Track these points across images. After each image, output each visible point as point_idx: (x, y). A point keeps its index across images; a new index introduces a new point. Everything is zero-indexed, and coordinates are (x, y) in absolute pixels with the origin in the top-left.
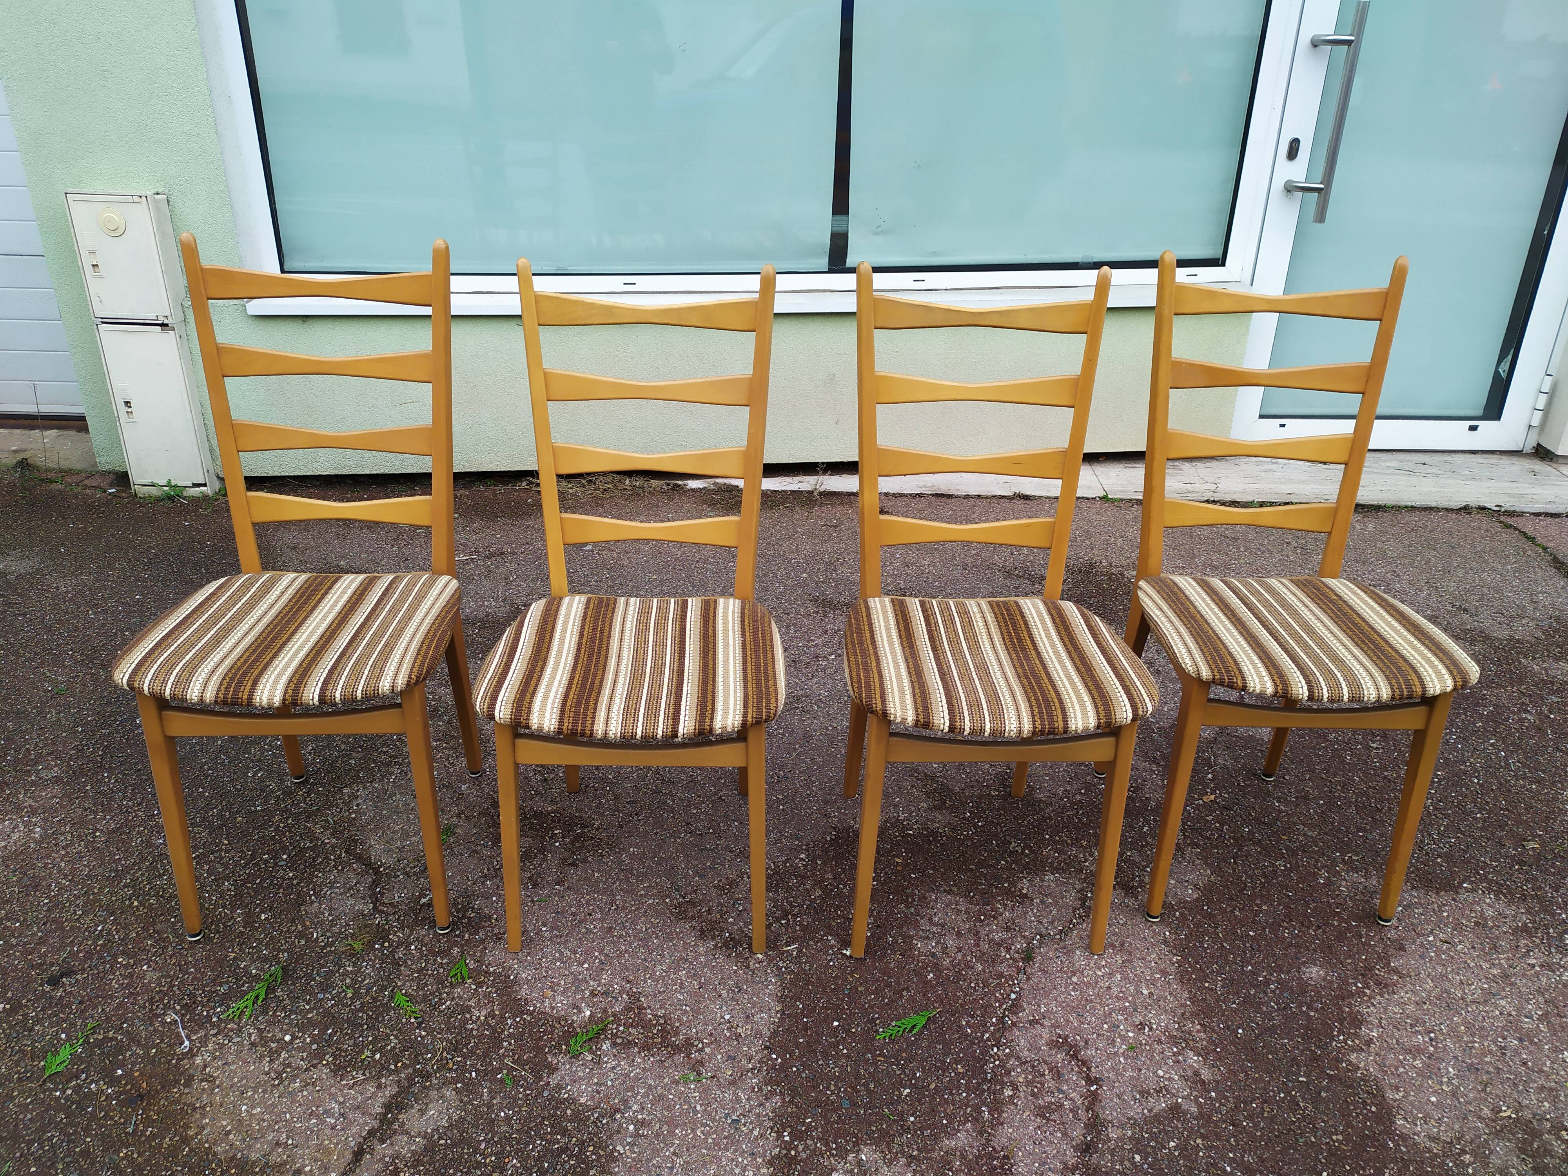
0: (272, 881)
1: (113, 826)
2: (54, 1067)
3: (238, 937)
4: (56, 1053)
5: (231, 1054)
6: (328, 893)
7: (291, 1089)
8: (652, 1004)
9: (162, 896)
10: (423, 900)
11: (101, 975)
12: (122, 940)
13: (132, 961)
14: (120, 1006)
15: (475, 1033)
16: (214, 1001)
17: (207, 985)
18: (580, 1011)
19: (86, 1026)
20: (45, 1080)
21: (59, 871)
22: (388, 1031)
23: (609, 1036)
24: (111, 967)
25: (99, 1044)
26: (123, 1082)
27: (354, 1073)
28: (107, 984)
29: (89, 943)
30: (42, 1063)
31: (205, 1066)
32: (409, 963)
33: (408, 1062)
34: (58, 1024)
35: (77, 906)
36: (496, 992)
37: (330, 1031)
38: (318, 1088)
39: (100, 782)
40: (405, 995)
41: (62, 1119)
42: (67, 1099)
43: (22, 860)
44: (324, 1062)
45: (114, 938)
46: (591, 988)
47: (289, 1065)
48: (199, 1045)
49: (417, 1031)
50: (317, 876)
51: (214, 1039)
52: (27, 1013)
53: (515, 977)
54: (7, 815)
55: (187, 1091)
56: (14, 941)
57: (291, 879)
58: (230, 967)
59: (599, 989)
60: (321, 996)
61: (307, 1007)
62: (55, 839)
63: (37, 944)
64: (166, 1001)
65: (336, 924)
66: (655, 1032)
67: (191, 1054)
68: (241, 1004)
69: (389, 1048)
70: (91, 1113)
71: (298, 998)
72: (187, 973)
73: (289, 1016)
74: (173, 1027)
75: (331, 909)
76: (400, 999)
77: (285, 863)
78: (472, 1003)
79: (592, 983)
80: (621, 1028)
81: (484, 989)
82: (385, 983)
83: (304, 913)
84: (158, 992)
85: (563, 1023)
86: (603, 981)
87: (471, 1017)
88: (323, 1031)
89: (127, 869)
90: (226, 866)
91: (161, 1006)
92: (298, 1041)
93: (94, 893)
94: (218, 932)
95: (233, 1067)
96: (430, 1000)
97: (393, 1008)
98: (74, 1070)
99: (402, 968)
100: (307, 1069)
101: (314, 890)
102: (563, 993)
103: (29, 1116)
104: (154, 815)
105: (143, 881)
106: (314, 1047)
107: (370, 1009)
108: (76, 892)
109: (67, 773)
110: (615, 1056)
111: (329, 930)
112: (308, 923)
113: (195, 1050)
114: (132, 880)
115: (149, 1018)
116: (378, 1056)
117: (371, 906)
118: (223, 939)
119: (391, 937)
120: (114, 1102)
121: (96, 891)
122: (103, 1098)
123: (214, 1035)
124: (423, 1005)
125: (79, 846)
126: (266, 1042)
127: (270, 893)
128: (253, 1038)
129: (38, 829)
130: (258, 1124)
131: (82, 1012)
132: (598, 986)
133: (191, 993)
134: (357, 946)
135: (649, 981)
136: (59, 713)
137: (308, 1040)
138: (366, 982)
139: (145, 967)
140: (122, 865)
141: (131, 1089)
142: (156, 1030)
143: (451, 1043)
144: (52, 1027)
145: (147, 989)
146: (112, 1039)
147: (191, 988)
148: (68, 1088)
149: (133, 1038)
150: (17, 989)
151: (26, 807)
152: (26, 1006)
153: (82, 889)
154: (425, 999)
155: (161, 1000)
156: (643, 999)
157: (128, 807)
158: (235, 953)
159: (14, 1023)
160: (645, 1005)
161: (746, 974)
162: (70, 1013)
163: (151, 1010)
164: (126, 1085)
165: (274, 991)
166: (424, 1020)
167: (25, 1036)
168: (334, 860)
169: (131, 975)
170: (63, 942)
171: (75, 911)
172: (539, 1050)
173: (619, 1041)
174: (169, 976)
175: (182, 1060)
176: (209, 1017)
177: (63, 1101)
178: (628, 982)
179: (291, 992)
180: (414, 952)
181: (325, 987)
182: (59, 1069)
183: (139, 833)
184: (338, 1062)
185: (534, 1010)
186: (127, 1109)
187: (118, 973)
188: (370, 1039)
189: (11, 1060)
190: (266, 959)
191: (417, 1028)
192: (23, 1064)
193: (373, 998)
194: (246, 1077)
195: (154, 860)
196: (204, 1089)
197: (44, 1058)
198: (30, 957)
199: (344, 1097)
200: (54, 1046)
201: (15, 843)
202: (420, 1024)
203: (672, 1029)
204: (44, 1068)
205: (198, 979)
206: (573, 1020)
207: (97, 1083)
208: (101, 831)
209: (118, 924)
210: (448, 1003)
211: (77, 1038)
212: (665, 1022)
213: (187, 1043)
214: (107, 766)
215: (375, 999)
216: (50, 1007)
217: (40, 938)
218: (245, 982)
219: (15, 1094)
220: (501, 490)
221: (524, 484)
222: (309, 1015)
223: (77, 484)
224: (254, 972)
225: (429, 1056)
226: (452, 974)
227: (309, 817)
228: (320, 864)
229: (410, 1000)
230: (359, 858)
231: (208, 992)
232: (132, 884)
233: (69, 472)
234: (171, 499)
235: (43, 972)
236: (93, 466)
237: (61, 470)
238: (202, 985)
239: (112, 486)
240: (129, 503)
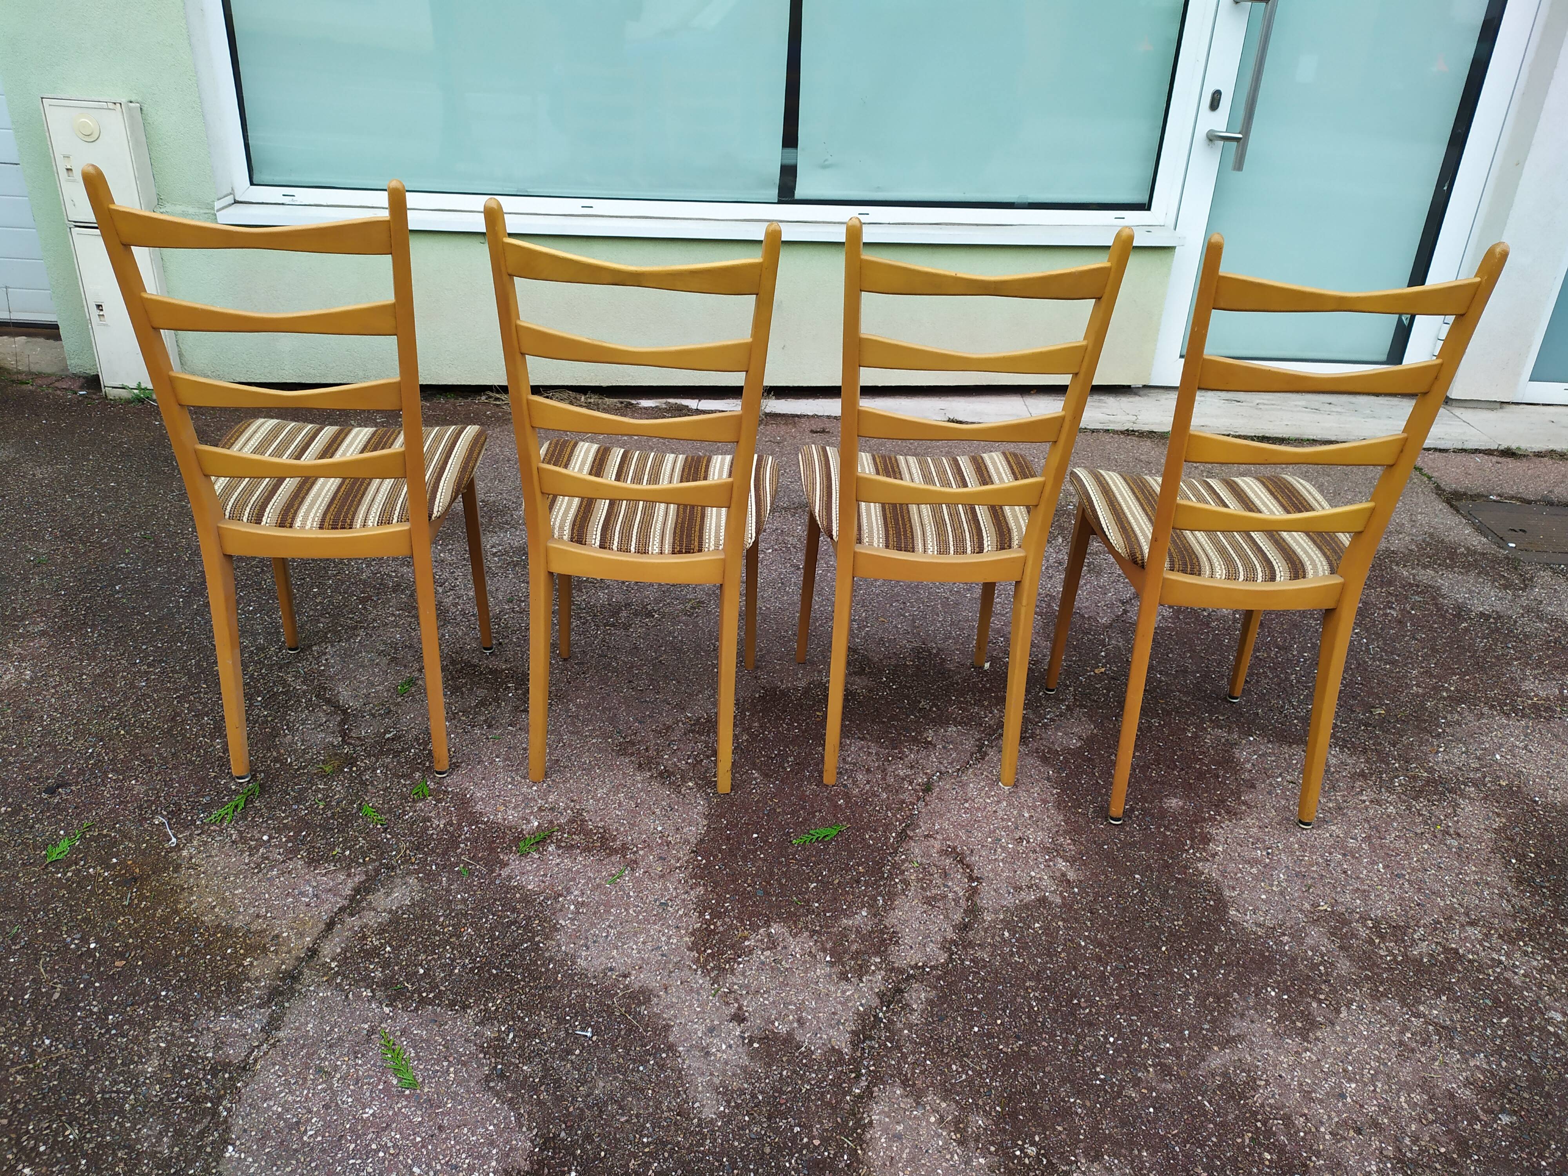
1: (98, 671)
2: (54, 856)
3: (218, 760)
4: (56, 845)
5: (214, 849)
6: (301, 728)
7: (269, 876)
9: (146, 727)
10: (388, 736)
11: (94, 787)
12: (111, 761)
13: (121, 777)
14: (112, 811)
15: (435, 837)
16: (197, 809)
17: (190, 797)
18: (529, 823)
19: (82, 825)
20: (47, 865)
21: (51, 706)
22: (357, 834)
23: (554, 841)
24: (103, 781)
25: (95, 839)
26: (118, 868)
27: (327, 865)
28: (99, 794)
29: (82, 762)
30: (44, 853)
31: (191, 858)
32: (376, 783)
33: (375, 857)
34: (57, 823)
35: (68, 733)
36: (454, 807)
37: (304, 833)
38: (293, 875)
39: (84, 636)
40: (372, 807)
41: (64, 894)
42: (68, 879)
43: (15, 696)
44: (299, 856)
45: (104, 759)
46: (539, 805)
47: (267, 858)
48: (184, 841)
49: (383, 835)
50: (290, 715)
51: (198, 837)
52: (27, 815)
53: (471, 796)
55: (175, 876)
56: (10, 758)
57: (262, 716)
58: (211, 783)
59: (546, 806)
60: (295, 807)
61: (283, 815)
62: (44, 680)
63: (33, 762)
64: (153, 808)
65: (306, 753)
66: (595, 838)
67: (177, 849)
68: (222, 811)
69: (357, 846)
70: (90, 890)
71: (274, 808)
72: (173, 788)
73: (266, 821)
74: (161, 827)
75: (303, 741)
76: (368, 810)
77: (259, 704)
78: (432, 814)
79: (539, 801)
80: (565, 835)
81: (443, 804)
82: (354, 798)
83: (276, 743)
84: (146, 801)
85: (513, 831)
86: (550, 800)
87: (431, 825)
88: (298, 832)
89: (115, 705)
90: (203, 705)
91: (149, 812)
92: (275, 840)
93: (81, 723)
94: (199, 756)
95: (217, 859)
96: (392, 812)
97: (361, 817)
98: (73, 858)
99: (370, 787)
100: (284, 861)
101: (287, 725)
102: (514, 808)
103: (34, 892)
104: (135, 663)
105: (126, 715)
106: (290, 845)
107: (340, 817)
108: (67, 723)
109: (53, 627)
110: (559, 855)
111: (302, 757)
112: (280, 751)
113: (181, 845)
114: (118, 714)
115: (139, 820)
116: (347, 853)
117: (340, 739)
118: (204, 762)
119: (358, 763)
120: (111, 883)
121: (83, 721)
122: (101, 880)
123: (199, 835)
124: (388, 815)
125: (68, 686)
126: (245, 841)
128: (234, 838)
129: (29, 672)
130: (240, 901)
131: (78, 814)
132: (545, 803)
133: (176, 802)
134: (328, 769)
135: (590, 801)
136: (42, 579)
137: (284, 839)
138: (336, 797)
139: (133, 782)
140: (106, 702)
141: (125, 874)
142: (145, 830)
143: (414, 844)
144: (51, 826)
145: (136, 798)
146: (106, 836)
147: (176, 799)
148: (68, 872)
149: (126, 836)
150: (17, 795)
151: (15, 654)
152: (27, 809)
153: (72, 720)
154: (389, 810)
155: (150, 807)
156: (585, 814)
157: (111, 656)
158: (216, 772)
159: (17, 821)
160: (586, 818)
162: (67, 815)
163: (140, 815)
164: (120, 870)
165: (252, 802)
166: (389, 826)
167: (26, 831)
168: (305, 702)
169: (120, 788)
170: (57, 761)
171: (67, 738)
172: (492, 850)
173: (563, 844)
174: (156, 789)
175: (170, 852)
176: (193, 822)
177: (64, 881)
178: (572, 801)
179: (268, 804)
180: (379, 775)
181: (300, 800)
182: (59, 858)
183: (123, 677)
184: (312, 856)
185: (488, 821)
186: (123, 887)
187: (109, 786)
188: (341, 839)
189: (18, 850)
191: (383, 832)
192: (26, 853)
193: (342, 809)
194: (228, 867)
195: (136, 699)
196: (190, 875)
197: (45, 849)
198: (27, 771)
199: (318, 882)
200: (54, 840)
201: (7, 682)
202: (385, 830)
203: (609, 836)
204: (45, 856)
205: (183, 792)
206: (522, 829)
207: (94, 868)
208: (87, 675)
209: (107, 748)
210: (411, 814)
211: (74, 835)
212: (604, 831)
213: (174, 840)
215: (345, 810)
216: (48, 810)
217: (36, 757)
218: (226, 796)
219: (21, 875)
220: (461, 402)
221: (483, 398)
222: (285, 821)
223: (48, 386)
224: (233, 787)
225: (394, 853)
226: (414, 792)
227: (281, 668)
228: (292, 705)
229: (377, 811)
230: (328, 702)
231: (192, 802)
232: (119, 717)
233: (39, 375)
234: (141, 400)
235: (40, 783)
236: (63, 370)
237: (30, 373)
238: (186, 796)
239: (82, 389)
240: (99, 404)
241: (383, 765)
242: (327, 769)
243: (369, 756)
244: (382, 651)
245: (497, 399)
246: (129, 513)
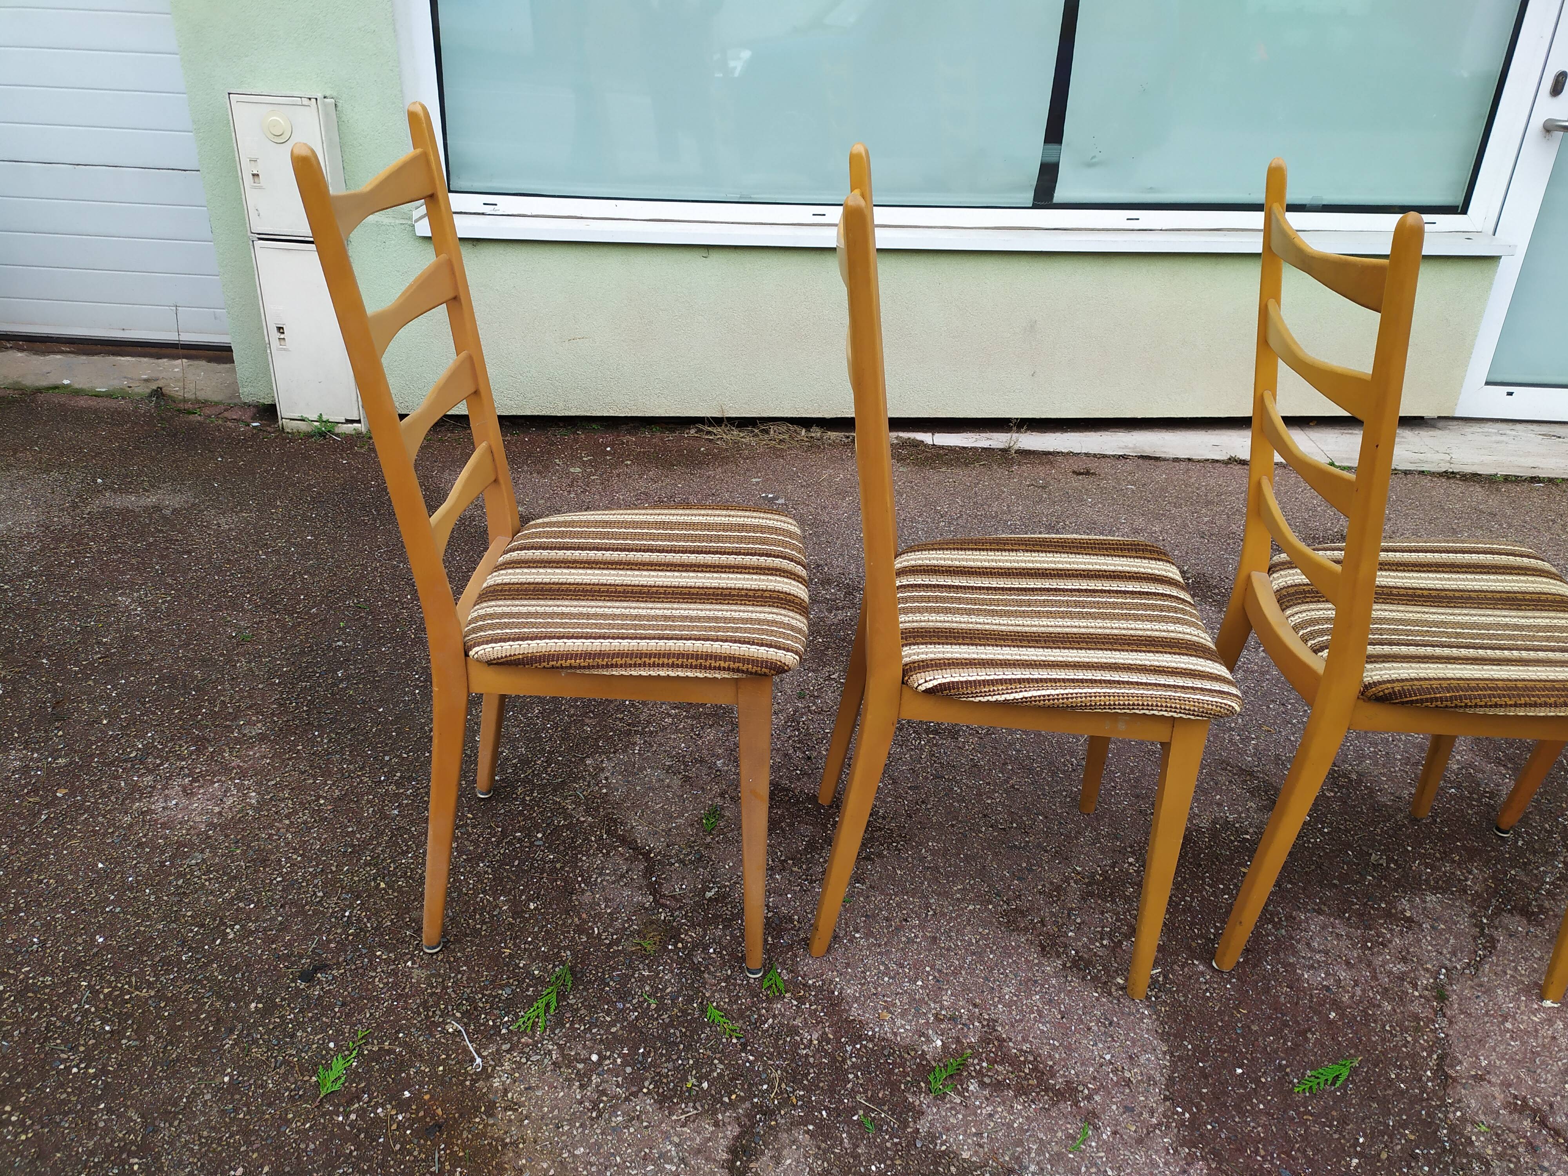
0: (532, 864)
1: (337, 793)
2: (329, 1084)
3: (509, 929)
4: (328, 1067)
5: (533, 1076)
6: (599, 880)
7: (613, 1124)
8: (1012, 1035)
9: (410, 878)
10: (709, 895)
11: (360, 971)
12: (376, 929)
13: (392, 956)
14: (390, 1010)
15: (811, 1060)
16: (498, 1008)
17: (485, 988)
18: (929, 1041)
19: (356, 1033)
20: (321, 1100)
21: (287, 844)
22: (709, 1053)
23: (973, 1074)
24: (370, 961)
25: (376, 1057)
26: (414, 1107)
27: (683, 1106)
28: (369, 983)
29: (339, 931)
30: (314, 1079)
31: (506, 1091)
32: (712, 969)
33: (742, 1094)
34: (323, 1030)
35: (316, 886)
36: (822, 1010)
37: (642, 1050)
38: (645, 1124)
39: (312, 741)
40: (717, 1008)
41: (351, 1151)
42: (352, 1125)
43: (243, 829)
44: (645, 1090)
45: (366, 927)
46: (934, 1011)
47: (603, 1093)
48: (493, 1063)
49: (743, 1055)
50: (581, 860)
51: (508, 1056)
52: (283, 1016)
53: (840, 993)
54: (215, 776)
55: (491, 1121)
56: (252, 926)
57: (552, 861)
58: (507, 965)
59: (943, 1012)
60: (620, 1005)
61: (608, 1019)
62: (274, 806)
63: (279, 931)
64: (443, 1006)
65: (617, 918)
66: (1027, 1071)
67: (486, 1075)
68: (531, 1013)
69: (715, 1074)
70: (383, 1144)
71: (594, 1006)
72: (460, 972)
73: (590, 1029)
74: (458, 1039)
75: (606, 900)
76: (714, 1013)
77: (541, 843)
78: (798, 1022)
79: (932, 1005)
80: (985, 1064)
81: (808, 1006)
82: (691, 993)
83: (577, 903)
84: (431, 995)
85: (913, 1053)
86: (945, 1003)
87: (801, 1040)
88: (634, 1049)
89: (366, 843)
90: (476, 843)
91: (438, 1012)
92: (607, 1062)
93: (332, 872)
94: (483, 922)
95: (539, 1093)
96: (749, 1016)
97: (708, 1025)
98: (354, 1089)
99: (706, 976)
100: (627, 1099)
101: (582, 876)
102: (903, 1015)
103: (312, 1146)
104: (380, 781)
105: (384, 859)
106: (629, 1070)
107: (681, 1024)
108: (311, 870)
109: (273, 730)
110: (987, 1099)
111: (610, 926)
112: (584, 916)
113: (490, 1069)
114: (373, 858)
115: (427, 1027)
116: (705, 1085)
117: (651, 898)
118: (492, 931)
119: (683, 936)
120: (408, 1132)
121: (334, 869)
122: (394, 1127)
123: (508, 1051)
124: (741, 1022)
125: (304, 815)
126: (569, 1062)
127: (532, 878)
128: (554, 1057)
129: (254, 794)
130: (585, 1168)
131: (348, 1016)
132: (941, 1009)
133: (469, 997)
134: (647, 945)
135: (1000, 1006)
136: (250, 662)
137: (619, 1061)
138: (668, 990)
139: (409, 964)
140: (358, 840)
141: (425, 1117)
142: (438, 1042)
143: (787, 1072)
144: (316, 1034)
145: (417, 990)
146: (389, 1052)
147: (468, 991)
148: (350, 1112)
149: (413, 1051)
150: (266, 985)
151: (234, 768)
152: (282, 1006)
153: (317, 865)
154: (741, 1014)
155: (437, 1005)
156: (999, 1029)
157: (350, 772)
158: (509, 948)
159: (271, 1027)
160: (1004, 1036)
161: (1111, 1002)
162: (334, 1017)
163: (427, 1016)
164: (417, 1111)
165: (565, 998)
166: (748, 1041)
167: (286, 1043)
168: (595, 841)
169: (394, 973)
170: (309, 930)
171: (315, 893)
172: (894, 1087)
173: (987, 1080)
174: (440, 975)
175: (476, 1081)
176: (497, 1029)
177: (348, 1128)
178: (975, 1006)
179: (585, 1000)
180: (714, 956)
181: (624, 995)
182: (336, 1088)
183: (368, 801)
184: (661, 1090)
185: (874, 1035)
186: (426, 1141)
187: (379, 970)
189: (277, 1073)
190: (546, 958)
191: (742, 1051)
192: (292, 1080)
193: (681, 1010)
194: (556, 1107)
195: (393, 835)
196: (510, 1121)
197: (315, 1072)
198: (274, 946)
199: (679, 1136)
200: (323, 1057)
201: (230, 808)
202: (744, 1046)
203: (1045, 1068)
204: (317, 1085)
205: (475, 981)
206: (923, 1051)
207: (383, 1106)
208: (325, 798)
209: (367, 910)
210: (771, 1021)
211: (348, 1049)
212: (1035, 1059)
213: (479, 1060)
214: (316, 724)
215: (684, 1012)
216: (309, 1008)
217: (281, 923)
218: (529, 986)
219: (290, 1116)
220: (669, 437)
221: (693, 431)
222: (613, 1030)
223: (217, 416)
224: (536, 972)
225: (765, 1087)
226: (765, 986)
227: (555, 790)
228: (581, 845)
229: (725, 1016)
230: (623, 841)
231: (490, 995)
232: (374, 862)
233: (205, 403)
234: (322, 435)
235: (293, 964)
236: (230, 398)
237: (197, 401)
238: (480, 987)
239: (254, 419)
240: (276, 437)
241: (714, 939)
242: (649, 948)
243: (693, 926)
244: (670, 767)
245: (709, 433)
246: (335, 575)
